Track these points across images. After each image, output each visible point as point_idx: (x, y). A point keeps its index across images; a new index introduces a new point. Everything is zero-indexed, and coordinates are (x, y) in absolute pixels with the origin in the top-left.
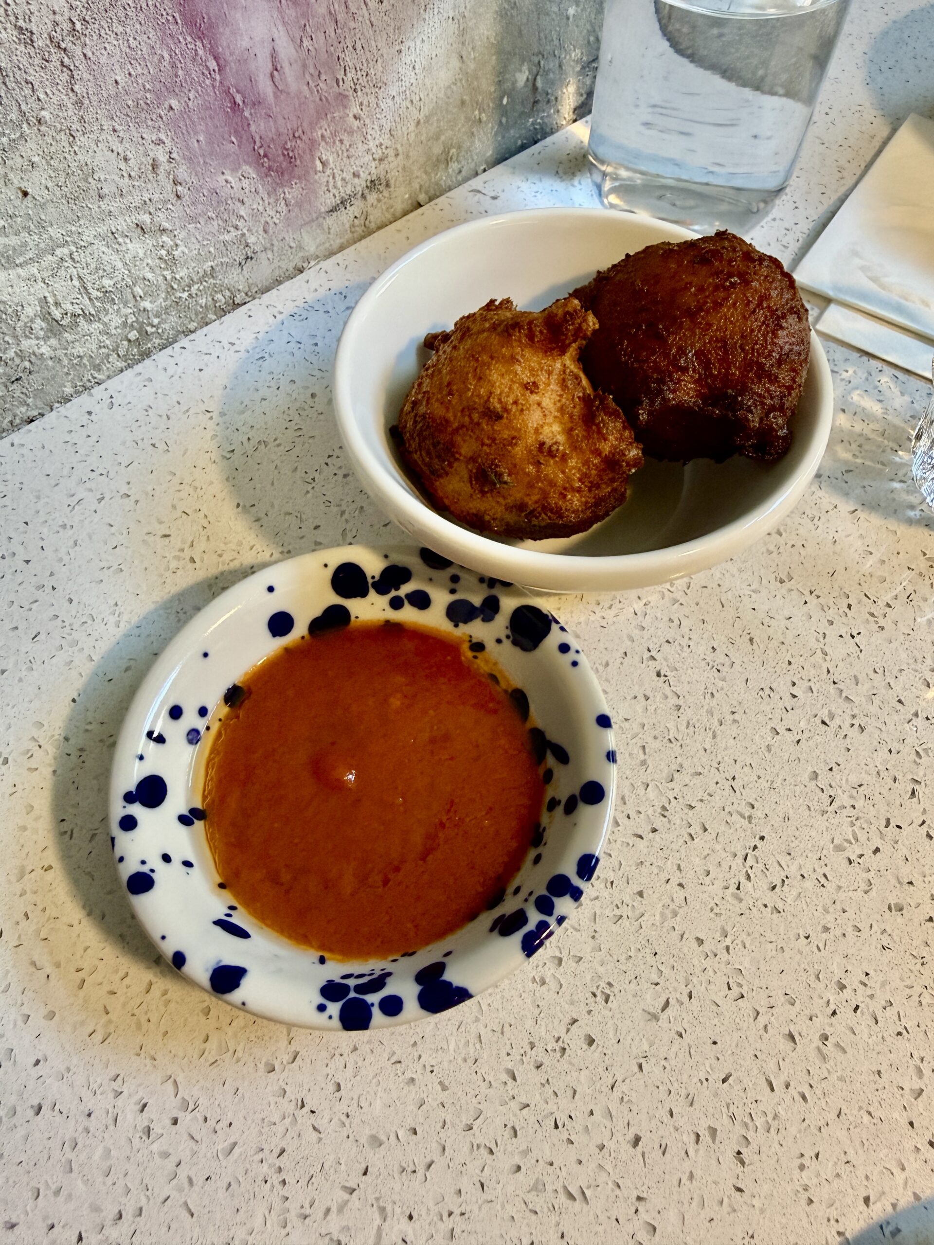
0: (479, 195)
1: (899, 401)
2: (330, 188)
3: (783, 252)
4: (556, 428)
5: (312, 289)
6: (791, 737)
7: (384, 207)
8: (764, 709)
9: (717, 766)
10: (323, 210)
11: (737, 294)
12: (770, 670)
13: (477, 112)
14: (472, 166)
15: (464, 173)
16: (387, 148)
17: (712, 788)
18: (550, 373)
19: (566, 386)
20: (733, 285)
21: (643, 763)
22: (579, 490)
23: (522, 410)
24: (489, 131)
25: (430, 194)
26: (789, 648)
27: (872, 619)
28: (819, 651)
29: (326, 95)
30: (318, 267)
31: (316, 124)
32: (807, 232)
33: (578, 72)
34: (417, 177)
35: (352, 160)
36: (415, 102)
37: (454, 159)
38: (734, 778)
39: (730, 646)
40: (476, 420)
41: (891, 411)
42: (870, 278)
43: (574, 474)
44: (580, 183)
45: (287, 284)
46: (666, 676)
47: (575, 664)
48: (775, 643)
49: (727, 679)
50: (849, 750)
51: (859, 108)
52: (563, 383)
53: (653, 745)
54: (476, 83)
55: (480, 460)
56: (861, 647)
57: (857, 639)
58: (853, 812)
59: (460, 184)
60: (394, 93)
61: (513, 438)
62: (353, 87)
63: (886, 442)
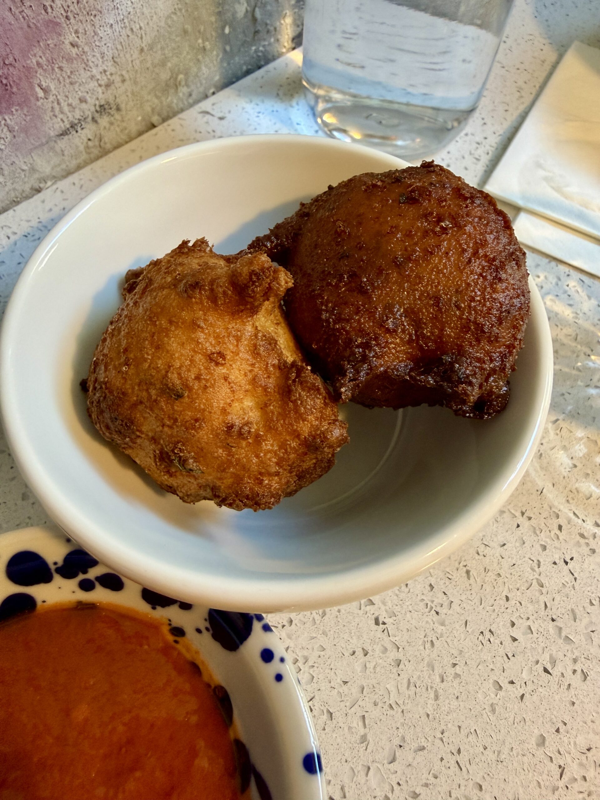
0: (208, 117)
1: (588, 305)
2: (57, 113)
3: (476, 164)
4: (248, 403)
5: (47, 208)
6: (515, 691)
7: (118, 129)
8: (485, 658)
9: (441, 736)
10: (52, 134)
11: (449, 240)
12: (488, 608)
13: (200, 41)
14: (201, 89)
15: (194, 96)
16: (111, 74)
17: (437, 766)
18: (238, 339)
19: (258, 354)
20: (444, 230)
21: (364, 739)
22: (277, 474)
23: (206, 387)
24: (214, 58)
25: (163, 116)
26: (506, 580)
27: (582, 541)
28: (535, 582)
29: (34, 21)
30: (54, 187)
31: (29, 51)
32: (495, 145)
33: (293, 5)
34: (148, 101)
35: (76, 86)
36: (134, 30)
37: (183, 83)
38: (459, 751)
39: (448, 582)
40: (154, 397)
41: (581, 315)
42: (553, 188)
43: (269, 459)
44: (298, 104)
45: (24, 205)
46: (384, 623)
47: (279, 678)
48: (491, 576)
49: (447, 623)
50: (573, 703)
51: (531, 37)
52: (255, 351)
53: (374, 713)
54: (196, 13)
55: (162, 442)
56: (576, 575)
57: (571, 565)
58: (584, 787)
59: (191, 106)
60: (111, 22)
61: (197, 420)
62: (65, 14)
63: (579, 347)
